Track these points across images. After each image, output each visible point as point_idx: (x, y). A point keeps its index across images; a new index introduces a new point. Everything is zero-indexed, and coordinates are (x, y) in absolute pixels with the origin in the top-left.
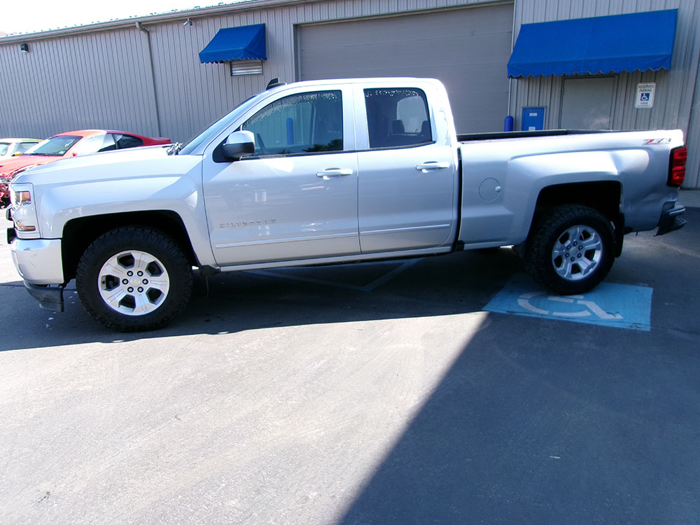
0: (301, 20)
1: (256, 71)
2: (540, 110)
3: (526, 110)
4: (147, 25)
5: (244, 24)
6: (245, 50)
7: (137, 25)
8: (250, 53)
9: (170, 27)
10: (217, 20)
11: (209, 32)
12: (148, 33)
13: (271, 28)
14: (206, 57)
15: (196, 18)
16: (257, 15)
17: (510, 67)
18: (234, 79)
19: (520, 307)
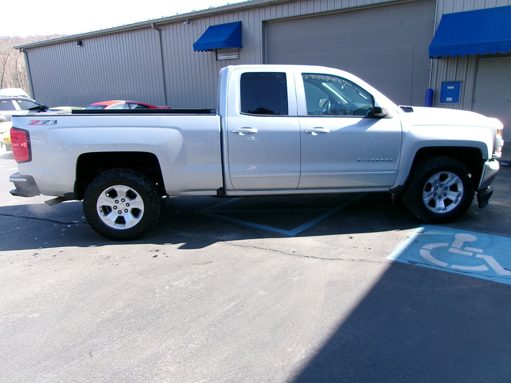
0: (268, 18)
1: (234, 57)
2: (457, 84)
3: (444, 84)
4: (159, 25)
5: (226, 22)
6: (226, 41)
7: (152, 25)
8: (229, 43)
9: (175, 26)
10: (207, 20)
11: (201, 28)
12: (160, 31)
13: (245, 25)
14: (198, 47)
15: (192, 18)
16: (236, 15)
17: (431, 49)
18: (219, 63)
19: (421, 257)
